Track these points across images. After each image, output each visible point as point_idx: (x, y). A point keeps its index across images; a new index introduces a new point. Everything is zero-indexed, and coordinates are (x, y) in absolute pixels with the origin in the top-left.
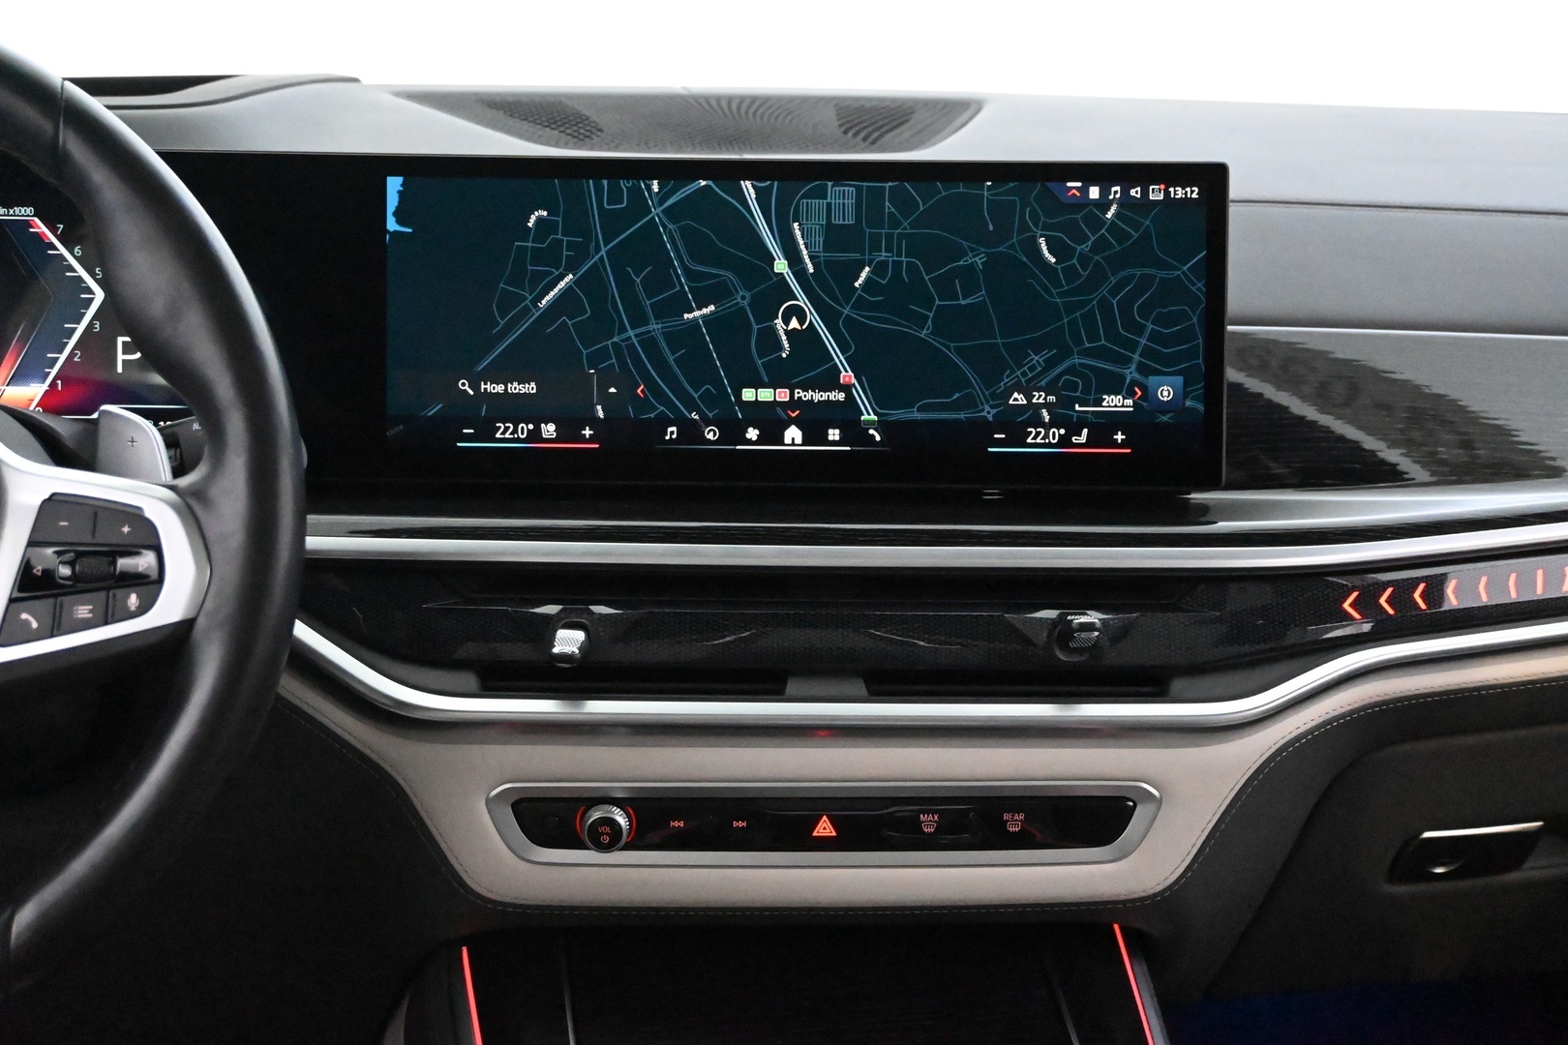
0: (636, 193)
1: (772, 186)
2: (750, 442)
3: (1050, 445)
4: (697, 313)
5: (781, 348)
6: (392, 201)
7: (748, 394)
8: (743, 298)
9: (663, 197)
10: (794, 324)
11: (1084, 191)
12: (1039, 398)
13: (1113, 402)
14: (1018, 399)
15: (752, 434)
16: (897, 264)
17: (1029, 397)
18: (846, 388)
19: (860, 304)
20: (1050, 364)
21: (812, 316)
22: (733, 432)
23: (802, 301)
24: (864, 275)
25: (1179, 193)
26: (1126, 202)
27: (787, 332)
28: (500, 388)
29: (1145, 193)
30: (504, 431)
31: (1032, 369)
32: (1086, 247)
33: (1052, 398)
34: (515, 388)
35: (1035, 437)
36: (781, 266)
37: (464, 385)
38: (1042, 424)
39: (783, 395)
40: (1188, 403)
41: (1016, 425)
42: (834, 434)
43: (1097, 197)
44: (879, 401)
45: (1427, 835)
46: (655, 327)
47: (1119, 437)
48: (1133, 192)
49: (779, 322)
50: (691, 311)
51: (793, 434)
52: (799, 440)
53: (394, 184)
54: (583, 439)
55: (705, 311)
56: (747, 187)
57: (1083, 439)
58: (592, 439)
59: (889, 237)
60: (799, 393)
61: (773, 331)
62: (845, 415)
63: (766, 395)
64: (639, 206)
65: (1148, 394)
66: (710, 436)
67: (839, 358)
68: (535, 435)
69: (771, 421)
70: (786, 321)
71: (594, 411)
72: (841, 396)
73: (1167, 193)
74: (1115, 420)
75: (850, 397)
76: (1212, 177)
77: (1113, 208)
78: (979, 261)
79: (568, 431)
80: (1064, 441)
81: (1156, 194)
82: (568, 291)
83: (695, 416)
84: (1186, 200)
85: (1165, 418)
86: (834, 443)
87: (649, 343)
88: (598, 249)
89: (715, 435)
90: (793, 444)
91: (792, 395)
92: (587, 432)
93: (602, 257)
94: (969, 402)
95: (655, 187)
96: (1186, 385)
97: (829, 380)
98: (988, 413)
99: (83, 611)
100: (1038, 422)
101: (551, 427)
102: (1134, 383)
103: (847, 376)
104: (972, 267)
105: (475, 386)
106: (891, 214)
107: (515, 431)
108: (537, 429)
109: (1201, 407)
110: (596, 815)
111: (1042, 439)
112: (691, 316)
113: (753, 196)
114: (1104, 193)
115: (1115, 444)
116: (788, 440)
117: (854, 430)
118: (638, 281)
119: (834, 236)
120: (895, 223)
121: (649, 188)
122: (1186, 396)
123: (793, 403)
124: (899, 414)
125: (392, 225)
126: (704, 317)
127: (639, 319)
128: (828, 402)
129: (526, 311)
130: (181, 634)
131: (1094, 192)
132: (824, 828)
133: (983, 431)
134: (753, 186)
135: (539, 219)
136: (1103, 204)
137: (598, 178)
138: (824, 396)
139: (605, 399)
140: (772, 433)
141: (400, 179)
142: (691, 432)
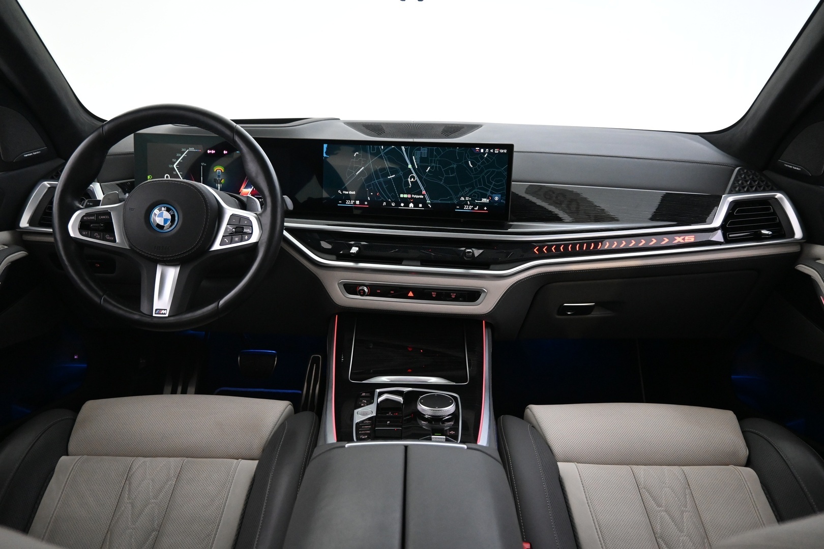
0: (378, 149)
1: (408, 147)
2: (402, 207)
3: (469, 210)
4: (391, 177)
5: (409, 185)
6: (325, 150)
7: (402, 196)
8: (401, 173)
9: (384, 150)
10: (412, 180)
11: (480, 150)
12: (467, 199)
13: (484, 200)
14: (463, 199)
15: (402, 205)
16: (436, 167)
17: (465, 198)
18: (424, 195)
19: (427, 176)
20: (470, 191)
21: (416, 178)
22: (398, 204)
23: (414, 175)
24: (428, 169)
25: (502, 151)
26: (489, 153)
27: (411, 182)
28: (347, 193)
29: (494, 151)
30: (348, 202)
31: (466, 192)
32: (479, 164)
33: (470, 199)
34: (351, 193)
35: (466, 207)
36: (410, 166)
37: (339, 192)
38: (468, 205)
39: (409, 196)
40: (502, 201)
41: (462, 206)
42: (420, 205)
44: (431, 198)
45: (565, 305)
46: (381, 180)
47: (485, 208)
48: (491, 151)
49: (409, 179)
51: (411, 205)
52: (413, 207)
53: (325, 146)
54: (365, 205)
55: (393, 176)
56: (403, 147)
57: (477, 209)
58: (367, 205)
59: (435, 160)
60: (413, 196)
61: (408, 181)
62: (423, 201)
63: (406, 196)
64: (379, 152)
65: (493, 199)
66: (393, 205)
67: (422, 188)
68: (355, 203)
69: (407, 202)
70: (411, 179)
71: (368, 198)
72: (422, 197)
73: (499, 151)
74: (485, 204)
75: (424, 197)
76: (510, 147)
77: (486, 154)
78: (455, 166)
79: (362, 203)
80: (473, 209)
81: (496, 151)
82: (363, 170)
83: (390, 200)
84: (503, 153)
85: (496, 204)
86: (420, 207)
87: (380, 183)
88: (369, 161)
91: (411, 196)
92: (366, 203)
93: (370, 163)
94: (451, 199)
96: (501, 197)
97: (420, 193)
98: (456, 202)
99: (237, 239)
100: (467, 204)
101: (358, 202)
102: (489, 196)
103: (424, 192)
104: (453, 168)
105: (342, 192)
106: (435, 155)
107: (350, 202)
108: (355, 202)
109: (504, 202)
110: (361, 288)
111: (467, 208)
112: (389, 177)
113: (404, 150)
114: (484, 151)
115: (484, 210)
116: (410, 206)
117: (425, 205)
118: (378, 169)
119: (422, 160)
120: (436, 157)
121: (381, 148)
122: (501, 199)
123: (412, 198)
124: (435, 201)
125: (325, 155)
127: (378, 178)
128: (420, 198)
129: (353, 175)
130: (256, 245)
131: (482, 151)
132: (411, 294)
133: (454, 206)
135: (357, 154)
136: (484, 153)
137: (370, 145)
138: (417, 197)
139: (370, 196)
140: (407, 205)
141: (327, 145)
142: (389, 204)
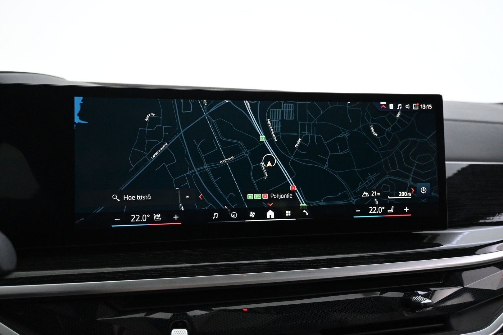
0: (196, 106)
1: (257, 103)
2: (251, 218)
3: (379, 214)
4: (226, 160)
5: (264, 175)
6: (77, 109)
7: (250, 197)
8: (246, 153)
9: (209, 107)
10: (269, 164)
11: (387, 106)
12: (374, 193)
13: (404, 195)
14: (366, 194)
15: (252, 214)
16: (312, 137)
17: (370, 194)
18: (293, 192)
19: (298, 155)
20: (377, 179)
21: (277, 161)
22: (244, 214)
23: (273, 154)
24: (298, 142)
25: (424, 107)
26: (404, 110)
27: (266, 168)
28: (133, 198)
29: (411, 107)
30: (135, 218)
31: (370, 181)
32: (389, 130)
33: (379, 194)
34: (140, 197)
35: (373, 210)
36: (263, 138)
37: (115, 197)
38: (375, 205)
39: (265, 196)
40: (433, 194)
41: (365, 205)
42: (288, 213)
43: (393, 108)
44: (307, 198)
46: (207, 167)
47: (406, 209)
48: (406, 106)
49: (263, 163)
50: (223, 159)
51: (270, 214)
52: (273, 217)
53: (78, 101)
54: (174, 221)
55: (229, 159)
56: (247, 103)
57: (392, 211)
58: (178, 220)
59: (309, 125)
60: (272, 195)
61: (260, 167)
62: (293, 204)
63: (258, 196)
64: (198, 112)
65: (417, 191)
66: (233, 216)
67: (289, 179)
68: (151, 220)
69: (261, 208)
70: (266, 163)
71: (179, 207)
72: (291, 196)
73: (420, 107)
74: (404, 202)
75: (294, 196)
76: (437, 100)
77: (399, 113)
78: (346, 135)
79: (167, 217)
80: (385, 212)
81: (415, 107)
82: (165, 151)
83: (226, 207)
84: (427, 110)
85: (424, 201)
86: (289, 217)
87: (204, 174)
88: (179, 132)
89: (235, 216)
90: (270, 218)
91: (269, 196)
92: (176, 217)
93: (181, 135)
94: (345, 197)
95: (205, 103)
96: (431, 187)
97: (286, 189)
98: (353, 201)
100: (374, 204)
101: (159, 216)
102: (411, 186)
103: (293, 187)
104: (344, 138)
105: (120, 197)
106: (309, 115)
107: (141, 218)
108: (152, 217)
109: (437, 195)
111: (375, 211)
112: (223, 161)
113: (250, 107)
114: (395, 106)
115: (405, 212)
116: (268, 217)
117: (297, 211)
118: (199, 146)
119: (285, 125)
120: (311, 120)
121: (202, 103)
122: (431, 191)
123: (270, 200)
124: (316, 203)
125: (77, 120)
126: (228, 162)
127: (199, 163)
128: (285, 199)
129: (145, 161)
131: (391, 106)
133: (351, 209)
134: (249, 103)
135: (151, 118)
136: (395, 111)
137: (178, 99)
138: (283, 196)
139: (184, 201)
140: (261, 214)
141: (81, 98)
142: (224, 215)
